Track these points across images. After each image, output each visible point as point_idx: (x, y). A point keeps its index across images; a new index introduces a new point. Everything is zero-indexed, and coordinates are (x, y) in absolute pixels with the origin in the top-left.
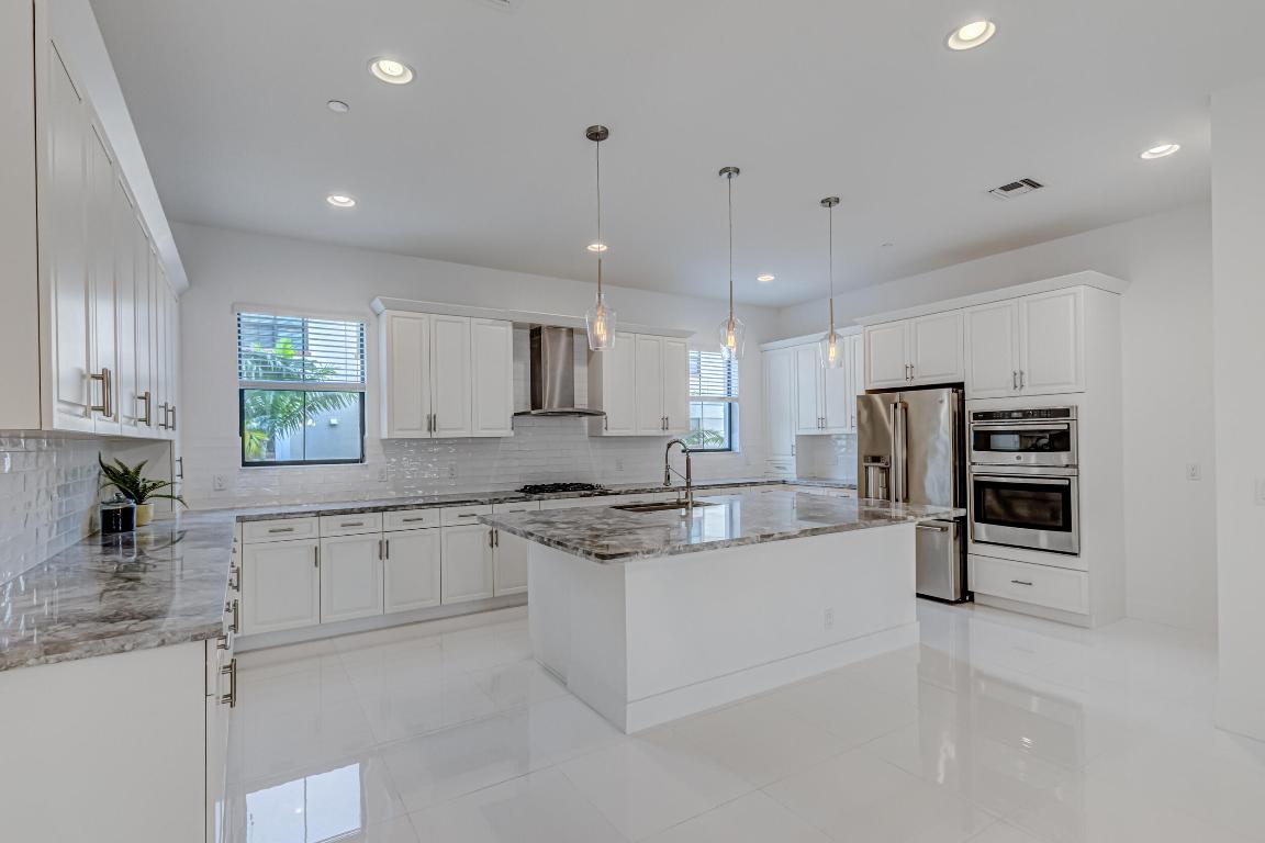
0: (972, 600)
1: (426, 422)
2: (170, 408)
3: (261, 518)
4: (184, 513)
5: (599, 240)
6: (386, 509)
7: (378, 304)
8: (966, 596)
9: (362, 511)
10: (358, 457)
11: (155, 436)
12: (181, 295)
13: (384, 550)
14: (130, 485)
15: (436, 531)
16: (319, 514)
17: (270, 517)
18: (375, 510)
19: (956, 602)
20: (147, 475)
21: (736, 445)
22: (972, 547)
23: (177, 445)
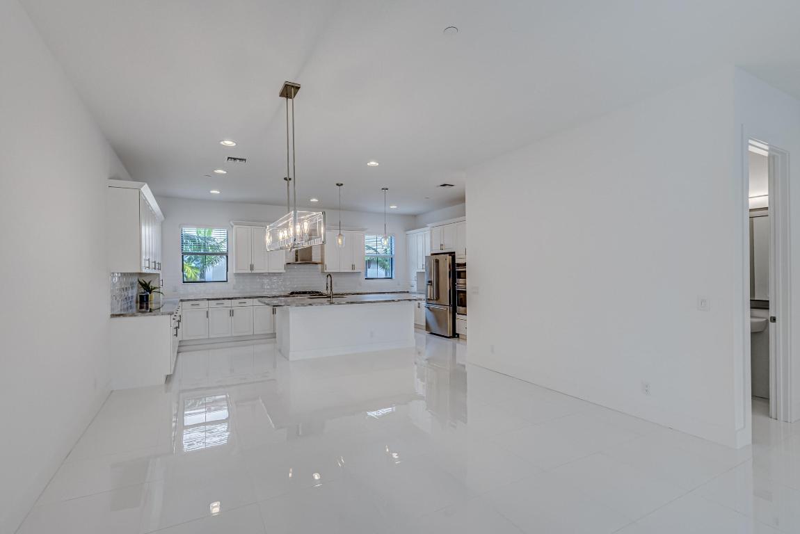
0: (458, 337)
1: (249, 267)
2: (157, 262)
3: (189, 300)
4: (163, 299)
5: (315, 197)
6: (232, 299)
7: (231, 223)
8: (455, 335)
9: (224, 299)
10: (225, 280)
11: (151, 272)
12: (162, 223)
13: (232, 313)
14: (146, 287)
15: (252, 307)
16: (208, 299)
17: (192, 300)
18: (229, 299)
19: (449, 337)
20: (152, 285)
21: (393, 276)
22: (458, 316)
23: (161, 275)
